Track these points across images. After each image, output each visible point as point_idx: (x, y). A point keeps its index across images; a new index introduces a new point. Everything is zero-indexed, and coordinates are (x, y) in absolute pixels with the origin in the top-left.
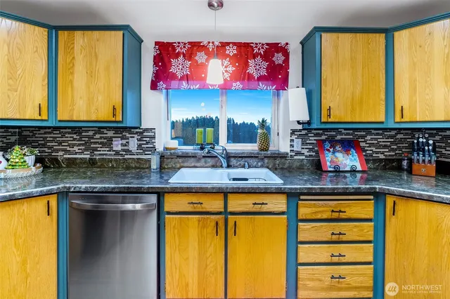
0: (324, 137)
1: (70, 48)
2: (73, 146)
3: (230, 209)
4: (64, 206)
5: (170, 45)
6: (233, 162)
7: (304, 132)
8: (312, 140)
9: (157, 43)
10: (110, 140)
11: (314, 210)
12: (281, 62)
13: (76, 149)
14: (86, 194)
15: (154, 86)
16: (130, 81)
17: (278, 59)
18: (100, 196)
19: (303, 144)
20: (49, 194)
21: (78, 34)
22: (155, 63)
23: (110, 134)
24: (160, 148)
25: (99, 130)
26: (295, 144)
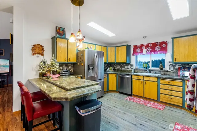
0: (182, 66)
1: (118, 50)
2: (118, 67)
3: (145, 79)
4: (117, 76)
5: (136, 46)
6: (152, 72)
7: (174, 65)
8: (177, 67)
9: (133, 46)
10: (125, 66)
11: (164, 82)
12: (165, 46)
13: (119, 68)
14: (121, 74)
15: (133, 55)
16: (128, 54)
17: (164, 45)
18: (123, 75)
19: (174, 68)
20: (115, 74)
21: (119, 47)
22: (133, 50)
23: (125, 65)
24: (134, 68)
25: (123, 64)
26: (171, 68)
